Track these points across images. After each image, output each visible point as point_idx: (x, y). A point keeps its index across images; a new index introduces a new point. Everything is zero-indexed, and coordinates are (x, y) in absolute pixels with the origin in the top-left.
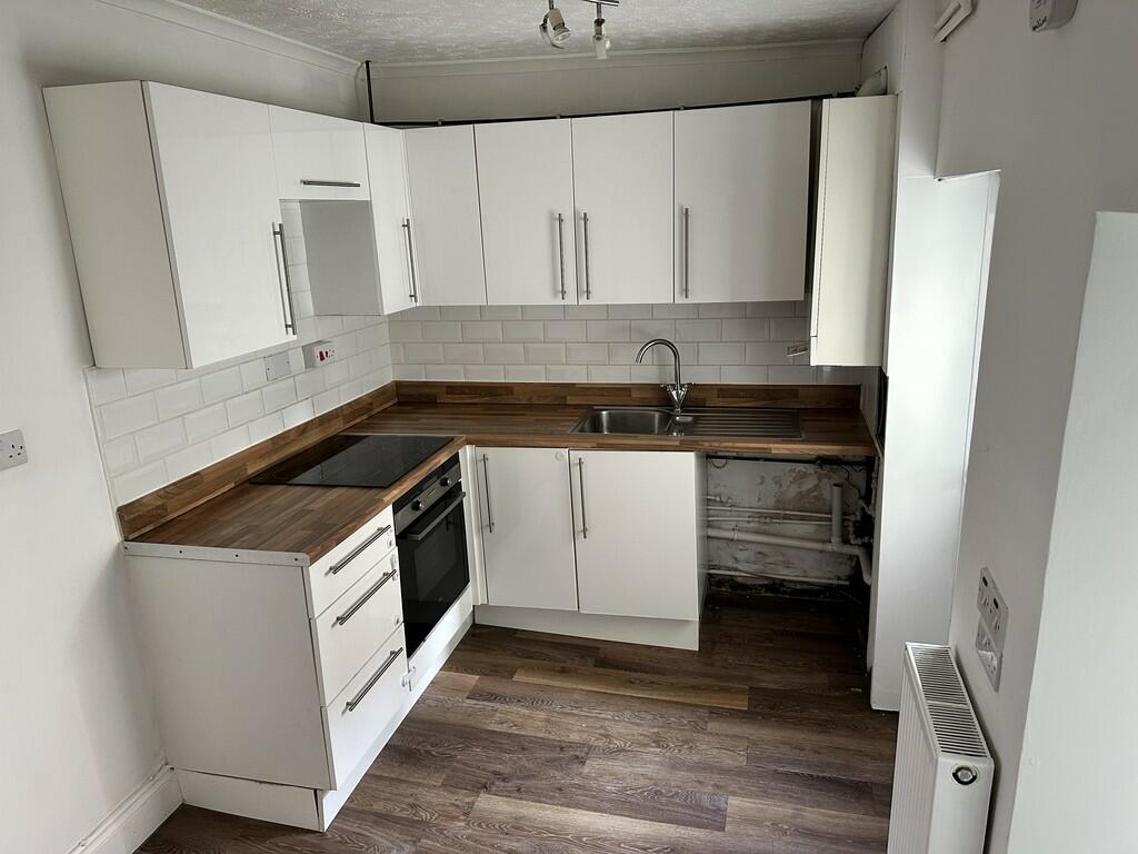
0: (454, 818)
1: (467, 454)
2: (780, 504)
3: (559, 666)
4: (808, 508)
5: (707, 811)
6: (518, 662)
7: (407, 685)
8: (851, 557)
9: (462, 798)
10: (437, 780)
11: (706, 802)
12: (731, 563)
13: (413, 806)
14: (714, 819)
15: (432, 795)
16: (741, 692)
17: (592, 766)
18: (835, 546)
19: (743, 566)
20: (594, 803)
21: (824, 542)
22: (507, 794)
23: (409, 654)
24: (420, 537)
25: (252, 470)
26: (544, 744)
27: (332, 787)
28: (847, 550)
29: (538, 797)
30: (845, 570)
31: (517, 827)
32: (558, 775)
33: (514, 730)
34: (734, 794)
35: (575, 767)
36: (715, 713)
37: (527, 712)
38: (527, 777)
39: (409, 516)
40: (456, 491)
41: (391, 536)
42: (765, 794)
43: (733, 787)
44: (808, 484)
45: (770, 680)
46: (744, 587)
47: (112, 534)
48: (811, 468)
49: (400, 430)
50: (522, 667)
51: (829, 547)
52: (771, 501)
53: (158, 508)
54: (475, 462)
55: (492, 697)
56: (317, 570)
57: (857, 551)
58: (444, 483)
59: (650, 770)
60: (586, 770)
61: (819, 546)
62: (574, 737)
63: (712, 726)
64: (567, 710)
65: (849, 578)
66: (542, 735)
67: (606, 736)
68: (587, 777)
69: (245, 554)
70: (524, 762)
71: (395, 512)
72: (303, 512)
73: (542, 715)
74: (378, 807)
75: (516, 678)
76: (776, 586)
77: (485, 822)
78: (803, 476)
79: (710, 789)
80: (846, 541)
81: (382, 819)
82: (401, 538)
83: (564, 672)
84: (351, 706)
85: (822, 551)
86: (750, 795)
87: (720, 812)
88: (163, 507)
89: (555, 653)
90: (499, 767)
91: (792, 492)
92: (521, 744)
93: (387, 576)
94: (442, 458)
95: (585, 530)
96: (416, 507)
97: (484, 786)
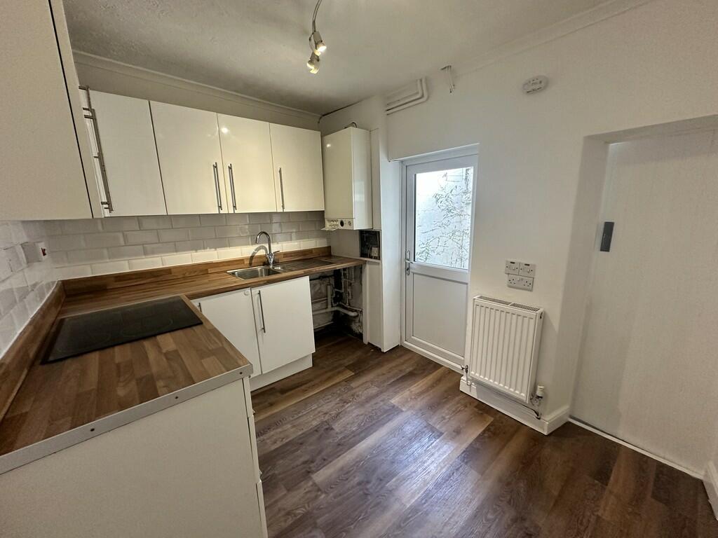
8: (333, 312)
9: (306, 486)
17: (337, 427)
18: (329, 309)
22: (322, 466)
26: (306, 435)
28: (333, 309)
29: (336, 455)
31: (346, 473)
33: (285, 441)
34: (389, 399)
35: (332, 432)
37: (280, 430)
43: (387, 397)
44: (317, 288)
48: (318, 281)
57: (336, 309)
59: (357, 412)
60: (337, 430)
61: (324, 311)
64: (296, 416)
65: (332, 320)
70: (309, 448)
77: (330, 485)
78: (315, 285)
80: (332, 306)
83: (271, 405)
87: (394, 407)
90: (302, 459)
95: (264, 329)
97: (309, 472)
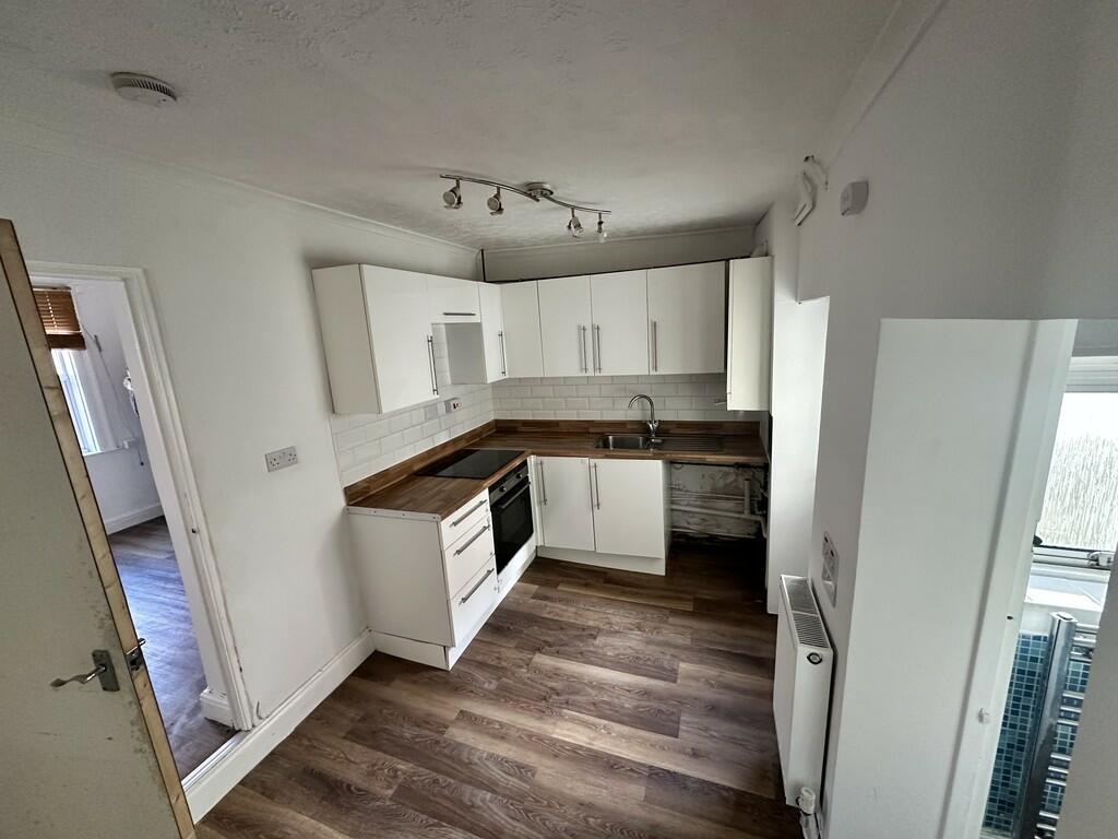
0: (521, 667)
1: (532, 460)
2: (714, 490)
3: (583, 582)
4: (730, 493)
5: (665, 670)
6: (560, 579)
7: (497, 589)
8: (756, 522)
9: (526, 655)
10: (512, 644)
11: (666, 664)
12: (686, 525)
13: (498, 658)
14: (671, 675)
15: (509, 652)
16: (689, 600)
17: (600, 641)
18: (746, 515)
19: (693, 526)
20: (600, 662)
21: (739, 513)
22: (551, 654)
23: (499, 572)
24: (504, 507)
25: (416, 468)
26: (572, 626)
27: (454, 646)
28: (754, 518)
29: (569, 657)
30: (753, 530)
31: (556, 674)
32: (581, 645)
33: (557, 618)
34: (682, 660)
35: (591, 641)
36: (674, 612)
37: (564, 607)
38: (562, 645)
39: (498, 495)
40: (526, 481)
41: (487, 506)
42: (701, 662)
43: (683, 657)
44: (731, 479)
45: (706, 594)
46: (693, 539)
47: (341, 502)
48: (731, 470)
49: (496, 447)
50: (562, 582)
51: (743, 516)
52: (708, 489)
53: (365, 488)
54: (536, 464)
55: (546, 598)
56: (446, 524)
57: (760, 519)
58: (518, 477)
59: (632, 644)
60: (597, 642)
61: (737, 515)
62: (591, 623)
63: (671, 620)
64: (587, 607)
65: (755, 535)
66: (572, 621)
67: (609, 623)
68: (598, 647)
69: (408, 514)
70: (561, 636)
71: (490, 492)
72: (440, 492)
73: (573, 610)
74: (479, 658)
75: (560, 588)
76: (712, 538)
77: (537, 670)
78: (727, 474)
79: (668, 657)
80: (753, 512)
81: (482, 665)
82: (494, 507)
83: (586, 585)
84: (464, 600)
85: (738, 518)
86: (691, 662)
87: (674, 671)
88: (368, 487)
89: (581, 575)
90: (547, 638)
91: (721, 483)
92: (561, 626)
93: (485, 528)
94: (517, 462)
95: (598, 505)
96: (502, 490)
97: (539, 649)
